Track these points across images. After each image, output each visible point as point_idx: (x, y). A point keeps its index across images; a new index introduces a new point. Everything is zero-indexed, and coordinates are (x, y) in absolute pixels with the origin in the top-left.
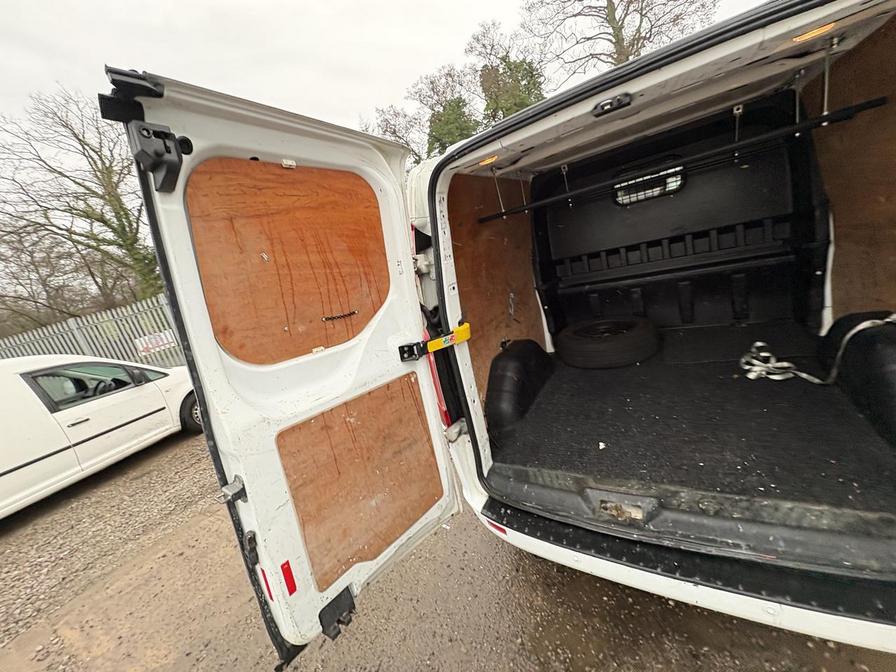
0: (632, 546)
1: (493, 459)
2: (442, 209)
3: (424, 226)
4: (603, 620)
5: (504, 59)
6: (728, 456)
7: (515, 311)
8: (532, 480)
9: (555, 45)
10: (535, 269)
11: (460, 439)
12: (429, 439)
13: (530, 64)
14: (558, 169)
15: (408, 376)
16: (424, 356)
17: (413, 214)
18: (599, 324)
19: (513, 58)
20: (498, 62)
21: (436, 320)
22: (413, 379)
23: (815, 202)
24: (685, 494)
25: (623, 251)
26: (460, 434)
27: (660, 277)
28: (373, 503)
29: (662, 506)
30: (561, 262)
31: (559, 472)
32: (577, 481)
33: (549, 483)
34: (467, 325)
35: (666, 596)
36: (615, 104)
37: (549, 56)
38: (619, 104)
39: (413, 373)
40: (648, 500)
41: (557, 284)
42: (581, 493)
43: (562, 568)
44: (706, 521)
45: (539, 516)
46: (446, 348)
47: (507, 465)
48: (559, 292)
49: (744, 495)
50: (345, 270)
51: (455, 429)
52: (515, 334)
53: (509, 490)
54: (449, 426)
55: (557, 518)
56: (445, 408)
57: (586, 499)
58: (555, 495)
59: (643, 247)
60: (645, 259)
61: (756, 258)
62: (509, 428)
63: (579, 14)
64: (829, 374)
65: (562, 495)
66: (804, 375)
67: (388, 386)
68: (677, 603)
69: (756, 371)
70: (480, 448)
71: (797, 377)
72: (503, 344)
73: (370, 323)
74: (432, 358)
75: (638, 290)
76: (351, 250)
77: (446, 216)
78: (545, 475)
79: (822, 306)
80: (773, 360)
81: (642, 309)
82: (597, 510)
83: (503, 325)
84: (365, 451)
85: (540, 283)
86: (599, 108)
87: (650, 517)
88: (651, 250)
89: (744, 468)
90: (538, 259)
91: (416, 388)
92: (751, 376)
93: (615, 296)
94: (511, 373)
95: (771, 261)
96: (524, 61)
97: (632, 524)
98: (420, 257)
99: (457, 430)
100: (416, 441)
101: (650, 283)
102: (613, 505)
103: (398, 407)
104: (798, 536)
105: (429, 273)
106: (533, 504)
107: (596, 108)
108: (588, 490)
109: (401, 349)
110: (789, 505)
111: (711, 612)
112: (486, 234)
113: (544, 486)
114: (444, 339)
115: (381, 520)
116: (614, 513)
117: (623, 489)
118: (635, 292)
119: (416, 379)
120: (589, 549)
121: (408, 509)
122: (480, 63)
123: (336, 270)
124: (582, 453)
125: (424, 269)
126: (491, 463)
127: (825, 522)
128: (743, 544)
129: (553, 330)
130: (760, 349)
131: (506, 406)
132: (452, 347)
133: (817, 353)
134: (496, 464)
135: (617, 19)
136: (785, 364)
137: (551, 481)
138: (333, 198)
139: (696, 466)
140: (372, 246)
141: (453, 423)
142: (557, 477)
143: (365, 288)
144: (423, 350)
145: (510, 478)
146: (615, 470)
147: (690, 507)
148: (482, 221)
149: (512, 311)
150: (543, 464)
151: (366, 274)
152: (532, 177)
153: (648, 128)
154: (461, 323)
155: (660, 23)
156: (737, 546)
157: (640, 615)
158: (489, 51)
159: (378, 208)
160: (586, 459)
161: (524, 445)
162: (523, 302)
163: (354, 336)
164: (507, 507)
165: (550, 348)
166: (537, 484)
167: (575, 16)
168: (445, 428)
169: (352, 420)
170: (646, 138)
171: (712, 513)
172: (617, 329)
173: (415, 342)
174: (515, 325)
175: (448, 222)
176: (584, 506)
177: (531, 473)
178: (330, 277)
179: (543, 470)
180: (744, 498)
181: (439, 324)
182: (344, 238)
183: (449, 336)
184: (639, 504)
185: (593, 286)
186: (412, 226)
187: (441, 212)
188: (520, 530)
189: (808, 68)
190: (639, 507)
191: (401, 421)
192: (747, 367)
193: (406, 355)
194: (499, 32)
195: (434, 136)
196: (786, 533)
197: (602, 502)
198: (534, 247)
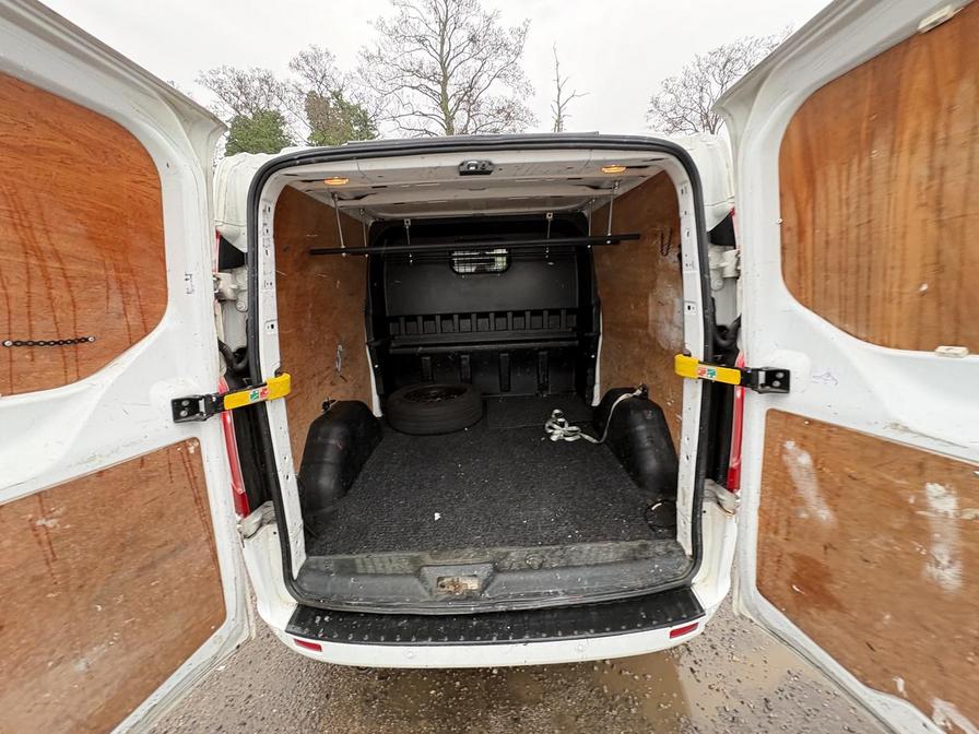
0: (469, 621)
1: (307, 551)
2: (266, 221)
3: (236, 237)
4: (431, 719)
5: (337, 95)
6: (544, 510)
7: (342, 367)
8: (361, 571)
9: (392, 106)
10: (367, 322)
11: (260, 532)
12: (211, 538)
13: (365, 113)
14: (401, 221)
15: (184, 444)
16: (216, 416)
17: (220, 216)
18: (432, 389)
19: (346, 96)
20: (329, 95)
21: (241, 366)
22: (192, 450)
23: (593, 302)
24: (515, 553)
25: (456, 317)
26: (261, 525)
27: (486, 347)
28: (81, 666)
29: (497, 570)
30: (395, 319)
31: (393, 555)
32: (413, 561)
33: (380, 570)
34: (286, 377)
35: (490, 666)
36: (479, 169)
37: (385, 114)
38: (483, 170)
39: (194, 439)
40: (483, 567)
41: (390, 343)
42: (417, 573)
43: (384, 674)
44: (532, 576)
45: (366, 614)
46: (253, 406)
47: (328, 557)
48: (391, 351)
49: (558, 544)
50: (74, 268)
51: (254, 518)
52: (341, 393)
53: (329, 590)
54: (246, 515)
55: (390, 611)
56: (242, 490)
57: (423, 580)
58: (388, 582)
59: (474, 316)
60: (474, 329)
61: (554, 340)
62: (328, 510)
63: (417, 88)
64: (601, 436)
65: (396, 581)
66: (587, 437)
67: (142, 460)
68: (500, 669)
69: (557, 434)
70: (291, 539)
71: (582, 438)
72: (326, 405)
73: (117, 361)
74: (229, 419)
75: (467, 356)
76: (92, 238)
77: (271, 232)
78: (376, 560)
79: (594, 383)
80: (566, 425)
81: (469, 377)
82: (434, 589)
83: (327, 382)
84: (75, 574)
85: (373, 339)
86: (466, 166)
87: (486, 585)
88: (480, 321)
89: (556, 520)
90: (371, 311)
91: (195, 462)
92: (554, 438)
93: (446, 361)
94: (334, 441)
95: (564, 344)
96: (358, 106)
97: (470, 596)
98: (225, 276)
99: (258, 519)
100: (185, 544)
101: (477, 351)
102: (450, 580)
103: (157, 494)
104: (596, 572)
105: (235, 301)
106: (361, 601)
107: (462, 164)
108: (425, 569)
109: (177, 405)
110: (587, 547)
111: (527, 668)
112: (316, 269)
113: (375, 575)
114: (251, 392)
115: (96, 692)
116: (452, 588)
117: (459, 560)
118: (465, 359)
119: (198, 450)
120: (425, 638)
121: (158, 658)
122: (308, 87)
123: (53, 264)
124: (417, 528)
125: (229, 294)
126: (304, 557)
127: (611, 557)
128: (559, 590)
129: (382, 392)
130: (558, 416)
131: (327, 481)
132: (263, 403)
133: (593, 420)
134: (312, 558)
135: (450, 109)
136: (574, 428)
137: (383, 567)
138: (66, 147)
139: (521, 524)
140: (139, 241)
141: (252, 510)
142: (391, 561)
143: (116, 303)
144: (216, 405)
145: (330, 573)
146: (450, 540)
147: (520, 565)
148: (313, 253)
149: (338, 366)
150: (373, 547)
151: (120, 281)
152: (372, 221)
153: (488, 208)
154: (278, 373)
155: (483, 129)
156: (556, 594)
157: (468, 698)
158: (319, 78)
159: (160, 189)
160: (421, 534)
161: (349, 527)
162: (351, 358)
163: (79, 379)
164: (323, 612)
165: (377, 412)
166: (366, 574)
167: (413, 88)
168: (239, 518)
169: (50, 524)
170: (483, 217)
171: (536, 567)
172: (449, 393)
173: (204, 394)
174: (341, 384)
175: (272, 240)
176: (421, 587)
177: (358, 561)
178: (38, 272)
179: (373, 555)
180: (557, 547)
181: (246, 372)
182: (81, 216)
183: (260, 389)
184: (476, 573)
185: (426, 349)
186: (217, 232)
187: (265, 224)
188: (343, 639)
189: (598, 199)
190: (475, 576)
191: (161, 515)
192: (550, 431)
193: (183, 413)
194: (334, 64)
195: (235, 143)
196: (589, 572)
197: (440, 579)
198: (367, 297)
